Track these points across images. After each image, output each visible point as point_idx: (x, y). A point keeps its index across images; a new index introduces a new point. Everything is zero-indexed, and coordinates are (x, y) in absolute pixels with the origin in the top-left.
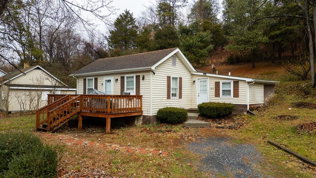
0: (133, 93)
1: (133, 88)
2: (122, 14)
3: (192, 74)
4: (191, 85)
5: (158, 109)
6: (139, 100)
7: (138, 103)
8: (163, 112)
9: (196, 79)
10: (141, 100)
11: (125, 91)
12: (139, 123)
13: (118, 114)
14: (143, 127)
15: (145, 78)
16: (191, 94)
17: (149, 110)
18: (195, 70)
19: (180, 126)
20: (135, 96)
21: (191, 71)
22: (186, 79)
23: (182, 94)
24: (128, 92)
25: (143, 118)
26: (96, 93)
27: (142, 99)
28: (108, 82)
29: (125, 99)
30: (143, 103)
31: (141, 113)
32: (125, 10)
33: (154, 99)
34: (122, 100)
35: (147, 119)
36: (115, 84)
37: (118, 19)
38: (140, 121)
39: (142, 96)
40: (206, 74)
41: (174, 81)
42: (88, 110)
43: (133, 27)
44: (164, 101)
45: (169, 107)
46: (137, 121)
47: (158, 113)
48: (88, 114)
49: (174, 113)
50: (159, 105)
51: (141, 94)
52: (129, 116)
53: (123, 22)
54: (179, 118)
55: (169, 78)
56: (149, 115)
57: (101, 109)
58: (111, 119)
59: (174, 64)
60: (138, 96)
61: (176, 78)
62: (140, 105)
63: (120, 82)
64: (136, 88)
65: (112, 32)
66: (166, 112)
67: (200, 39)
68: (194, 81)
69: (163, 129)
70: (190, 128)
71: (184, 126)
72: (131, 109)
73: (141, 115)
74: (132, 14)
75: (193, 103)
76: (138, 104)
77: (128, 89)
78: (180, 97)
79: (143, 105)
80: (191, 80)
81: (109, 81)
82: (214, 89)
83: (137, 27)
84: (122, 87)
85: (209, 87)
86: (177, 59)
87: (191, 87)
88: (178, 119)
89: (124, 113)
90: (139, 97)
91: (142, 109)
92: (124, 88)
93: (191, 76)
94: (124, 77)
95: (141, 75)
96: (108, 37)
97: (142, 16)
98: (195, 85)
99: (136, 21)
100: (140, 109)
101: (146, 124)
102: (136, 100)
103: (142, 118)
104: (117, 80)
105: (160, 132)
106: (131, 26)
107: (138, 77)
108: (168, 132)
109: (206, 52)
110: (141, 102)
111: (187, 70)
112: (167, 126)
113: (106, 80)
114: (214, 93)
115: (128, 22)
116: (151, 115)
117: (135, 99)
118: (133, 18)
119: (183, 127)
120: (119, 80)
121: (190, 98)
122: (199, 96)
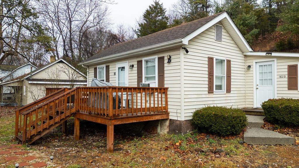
0: (154, 84)
1: (155, 77)
2: (151, 6)
3: (246, 56)
4: (244, 73)
5: (195, 110)
6: (163, 96)
7: (161, 99)
8: (203, 116)
9: (253, 62)
10: (166, 95)
11: (143, 82)
12: (164, 131)
13: (128, 118)
14: (170, 139)
15: (172, 61)
16: (244, 86)
17: (178, 111)
18: (250, 50)
19: (235, 141)
20: (156, 89)
21: (244, 51)
22: (238, 63)
23: (232, 86)
24: (147, 83)
25: (170, 124)
26: (96, 85)
27: (168, 93)
28: (122, 70)
29: (144, 93)
30: (169, 100)
31: (166, 115)
32: (155, 1)
33: (187, 93)
34: (139, 95)
35: (176, 125)
36: (130, 72)
37: (147, 11)
38: (166, 128)
39: (167, 89)
40: (271, 54)
41: (219, 66)
42: (85, 110)
43: (163, 18)
44: (204, 96)
45: (212, 106)
46: (161, 127)
47: (194, 116)
48: (84, 116)
49: (224, 118)
50: (195, 103)
51: (166, 86)
52: (147, 120)
53: (153, 14)
54: (233, 127)
55: (211, 60)
56: (179, 119)
57: (101, 109)
58: (115, 126)
59: (219, 38)
60: (161, 89)
61: (222, 61)
62: (164, 103)
63: (136, 69)
64: (159, 76)
65: (141, 25)
66: (208, 116)
67: (242, 22)
68: (249, 67)
69: (205, 147)
70: (254, 146)
71: (244, 142)
72: (149, 109)
73: (167, 119)
74: (162, 5)
75: (248, 100)
76: (161, 101)
77: (147, 78)
78: (229, 90)
79: (169, 103)
80: (244, 64)
81: (123, 68)
82: (287, 76)
83: (167, 18)
84: (139, 76)
85: (276, 74)
86: (223, 30)
87: (244, 75)
88: (231, 129)
89: (138, 116)
90: (162, 91)
91: (167, 108)
92: (142, 77)
93: (243, 59)
94: (141, 61)
95: (166, 55)
96: (137, 31)
97: (172, 9)
98: (251, 72)
99: (166, 11)
100: (165, 109)
101: (175, 133)
102: (158, 95)
103: (167, 123)
104: (133, 66)
105: (199, 153)
106: (160, 18)
107: (161, 60)
108: (215, 153)
109: (250, 37)
110: (166, 98)
111: (238, 49)
112: (211, 140)
113: (119, 68)
114: (287, 83)
115: (158, 13)
116: (183, 119)
117: (156, 94)
118: (163, 9)
119: (242, 144)
120: (136, 66)
121: (242, 92)
122: (257, 88)
